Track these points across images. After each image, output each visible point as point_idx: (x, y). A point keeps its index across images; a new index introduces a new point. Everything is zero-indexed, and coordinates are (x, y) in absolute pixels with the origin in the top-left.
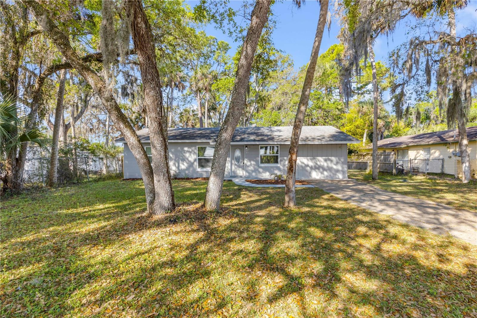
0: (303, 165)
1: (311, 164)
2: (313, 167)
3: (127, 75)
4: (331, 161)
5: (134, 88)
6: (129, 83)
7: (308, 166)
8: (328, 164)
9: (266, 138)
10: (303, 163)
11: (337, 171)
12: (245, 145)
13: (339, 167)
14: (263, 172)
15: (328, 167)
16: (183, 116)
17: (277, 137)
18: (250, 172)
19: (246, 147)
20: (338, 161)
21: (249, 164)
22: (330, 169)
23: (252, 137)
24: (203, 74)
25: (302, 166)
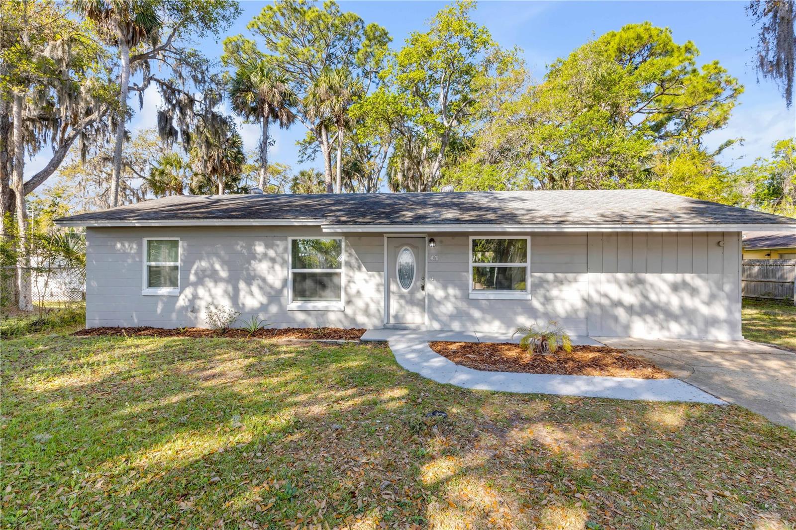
0: (605, 301)
1: (630, 297)
2: (637, 309)
3: (169, 90)
4: (694, 291)
5: (188, 120)
6: (174, 106)
7: (619, 304)
8: (682, 299)
9: (491, 216)
10: (606, 296)
11: (712, 322)
12: (429, 234)
13: (719, 311)
14: (483, 319)
15: (682, 308)
16: (298, 184)
17: (524, 212)
18: (444, 319)
19: (432, 240)
20: (715, 290)
21: (440, 294)
22: (687, 315)
23: (450, 214)
24: (331, 88)
25: (600, 305)
